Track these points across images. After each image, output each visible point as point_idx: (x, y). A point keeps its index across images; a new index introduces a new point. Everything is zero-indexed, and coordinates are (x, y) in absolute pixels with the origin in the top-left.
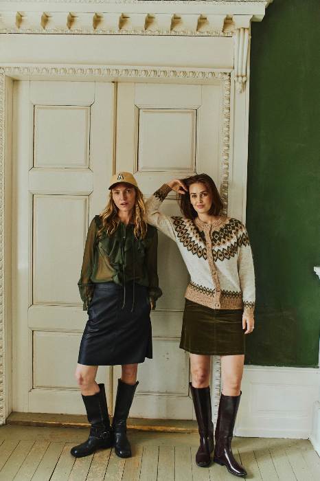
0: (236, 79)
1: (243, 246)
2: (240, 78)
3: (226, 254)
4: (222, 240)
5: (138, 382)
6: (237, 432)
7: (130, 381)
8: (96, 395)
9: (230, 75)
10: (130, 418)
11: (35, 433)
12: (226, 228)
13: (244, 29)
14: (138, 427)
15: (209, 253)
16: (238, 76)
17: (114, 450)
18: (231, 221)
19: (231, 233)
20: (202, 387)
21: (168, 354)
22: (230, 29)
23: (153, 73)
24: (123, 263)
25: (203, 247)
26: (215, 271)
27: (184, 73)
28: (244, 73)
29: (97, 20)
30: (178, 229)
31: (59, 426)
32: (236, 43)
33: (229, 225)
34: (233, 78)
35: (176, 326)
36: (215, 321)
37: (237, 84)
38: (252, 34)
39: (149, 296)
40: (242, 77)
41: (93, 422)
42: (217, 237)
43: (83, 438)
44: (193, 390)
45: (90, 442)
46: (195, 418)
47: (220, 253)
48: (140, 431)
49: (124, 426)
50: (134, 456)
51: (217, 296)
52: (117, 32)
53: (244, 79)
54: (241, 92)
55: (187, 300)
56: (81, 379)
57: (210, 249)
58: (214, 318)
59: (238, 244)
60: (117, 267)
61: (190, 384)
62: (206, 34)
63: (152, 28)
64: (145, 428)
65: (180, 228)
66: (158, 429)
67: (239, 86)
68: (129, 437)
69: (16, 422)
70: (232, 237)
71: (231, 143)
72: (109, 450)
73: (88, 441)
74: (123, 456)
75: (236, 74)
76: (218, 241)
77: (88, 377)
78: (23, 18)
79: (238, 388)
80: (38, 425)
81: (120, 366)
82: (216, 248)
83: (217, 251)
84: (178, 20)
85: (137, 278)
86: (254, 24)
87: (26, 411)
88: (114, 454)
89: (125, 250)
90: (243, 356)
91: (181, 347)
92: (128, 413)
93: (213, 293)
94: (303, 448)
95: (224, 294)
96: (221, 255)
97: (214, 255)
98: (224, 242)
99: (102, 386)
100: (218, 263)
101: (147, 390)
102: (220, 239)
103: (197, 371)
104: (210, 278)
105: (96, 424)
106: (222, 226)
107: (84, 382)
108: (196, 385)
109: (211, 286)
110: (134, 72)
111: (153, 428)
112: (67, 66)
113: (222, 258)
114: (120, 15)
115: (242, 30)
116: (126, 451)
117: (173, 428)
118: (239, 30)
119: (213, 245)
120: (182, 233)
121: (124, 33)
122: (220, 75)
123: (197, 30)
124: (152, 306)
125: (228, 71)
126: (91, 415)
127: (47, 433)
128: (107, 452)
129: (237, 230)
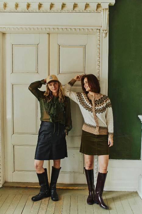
0: (103, 31)
1: (109, 107)
2: (104, 31)
3: (101, 111)
4: (100, 104)
5: (61, 167)
6: (105, 189)
7: (57, 167)
8: (43, 173)
9: (100, 30)
10: (58, 183)
11: (15, 191)
12: (101, 99)
13: (106, 9)
14: (61, 188)
15: (94, 110)
16: (103, 30)
17: (51, 198)
18: (104, 96)
19: (104, 101)
20: (90, 169)
21: (74, 155)
22: (99, 9)
23: (65, 29)
24: (54, 113)
25: (91, 107)
26: (96, 118)
27: (80, 29)
28: (106, 29)
29: (40, 6)
30: (79, 98)
31: (26, 188)
32: (103, 15)
33: (103, 98)
34: (101, 31)
35: (78, 142)
36: (96, 140)
37: (103, 34)
38: (109, 11)
39: (65, 129)
40: (105, 31)
41: (42, 185)
42: (97, 103)
43: (37, 193)
44: (86, 170)
45: (40, 194)
46: (86, 183)
47: (98, 110)
48: (62, 189)
49: (55, 187)
50: (60, 200)
51: (97, 129)
52: (49, 11)
53: (106, 32)
54: (105, 37)
55: (83, 131)
56: (37, 166)
57: (94, 108)
58: (96, 139)
59: (106, 107)
60: (51, 115)
61: (85, 168)
62: (89, 11)
63: (65, 9)
64: (65, 188)
65: (80, 98)
66: (70, 188)
67: (104, 35)
68: (57, 192)
69: (7, 186)
70: (104, 103)
71: (101, 60)
72: (49, 198)
73: (39, 194)
74: (54, 200)
75: (102, 30)
76: (98, 105)
77: (40, 165)
78: (7, 5)
79: (106, 169)
80: (17, 187)
81: (53, 160)
82: (97, 108)
83: (97, 109)
84: (76, 5)
85: (60, 120)
86: (110, 7)
87: (11, 181)
88: (51, 199)
89: (55, 107)
90: (108, 155)
91: (80, 152)
92: (57, 181)
93: (95, 127)
94: (134, 195)
95: (100, 128)
96: (99, 111)
97: (96, 111)
98: (100, 105)
99: (45, 169)
100: (97, 114)
101: (65, 171)
102: (98, 104)
103: (88, 162)
104: (94, 121)
105: (43, 186)
106: (99, 98)
107: (38, 168)
108: (87, 168)
109: (94, 124)
110: (57, 29)
111: (68, 188)
112: (27, 27)
113: (99, 112)
114: (50, 3)
115: (105, 10)
116: (56, 198)
117: (77, 188)
118: (104, 9)
119: (95, 106)
120: (81, 100)
121: (52, 11)
122: (95, 30)
123: (85, 10)
124: (66, 134)
125: (99, 28)
126: (41, 183)
127: (21, 191)
128: (48, 199)
129: (106, 100)
